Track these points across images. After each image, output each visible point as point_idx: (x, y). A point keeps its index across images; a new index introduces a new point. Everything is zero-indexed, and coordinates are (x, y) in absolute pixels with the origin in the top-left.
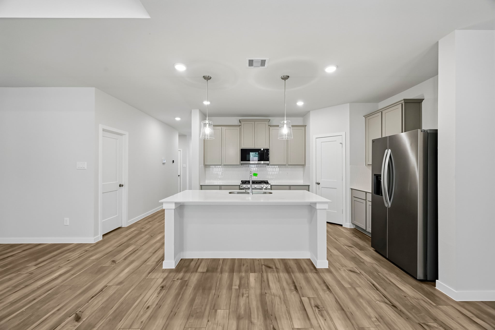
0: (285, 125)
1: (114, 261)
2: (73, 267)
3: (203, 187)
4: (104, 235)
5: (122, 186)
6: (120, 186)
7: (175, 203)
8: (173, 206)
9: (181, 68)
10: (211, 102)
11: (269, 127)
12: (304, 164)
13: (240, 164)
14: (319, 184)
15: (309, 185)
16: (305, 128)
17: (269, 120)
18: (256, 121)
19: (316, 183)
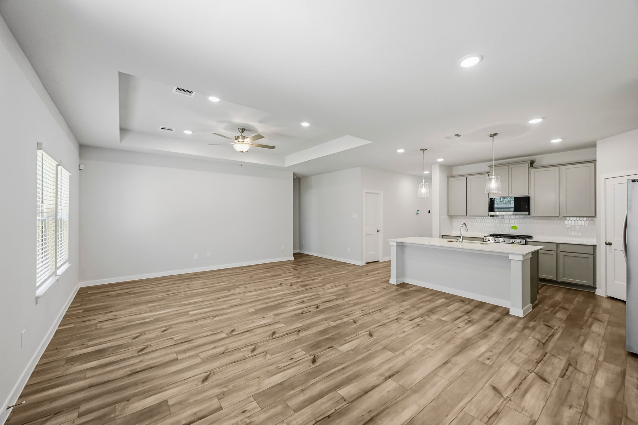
1: (367, 275)
2: (349, 272)
3: (444, 236)
4: (366, 263)
5: (379, 231)
6: (377, 231)
7: (397, 242)
8: (395, 244)
10: (444, 159)
11: (530, 169)
12: (594, 216)
13: (489, 215)
14: (610, 244)
15: (596, 246)
16: (595, 164)
17: (530, 162)
18: (509, 165)
19: (606, 242)
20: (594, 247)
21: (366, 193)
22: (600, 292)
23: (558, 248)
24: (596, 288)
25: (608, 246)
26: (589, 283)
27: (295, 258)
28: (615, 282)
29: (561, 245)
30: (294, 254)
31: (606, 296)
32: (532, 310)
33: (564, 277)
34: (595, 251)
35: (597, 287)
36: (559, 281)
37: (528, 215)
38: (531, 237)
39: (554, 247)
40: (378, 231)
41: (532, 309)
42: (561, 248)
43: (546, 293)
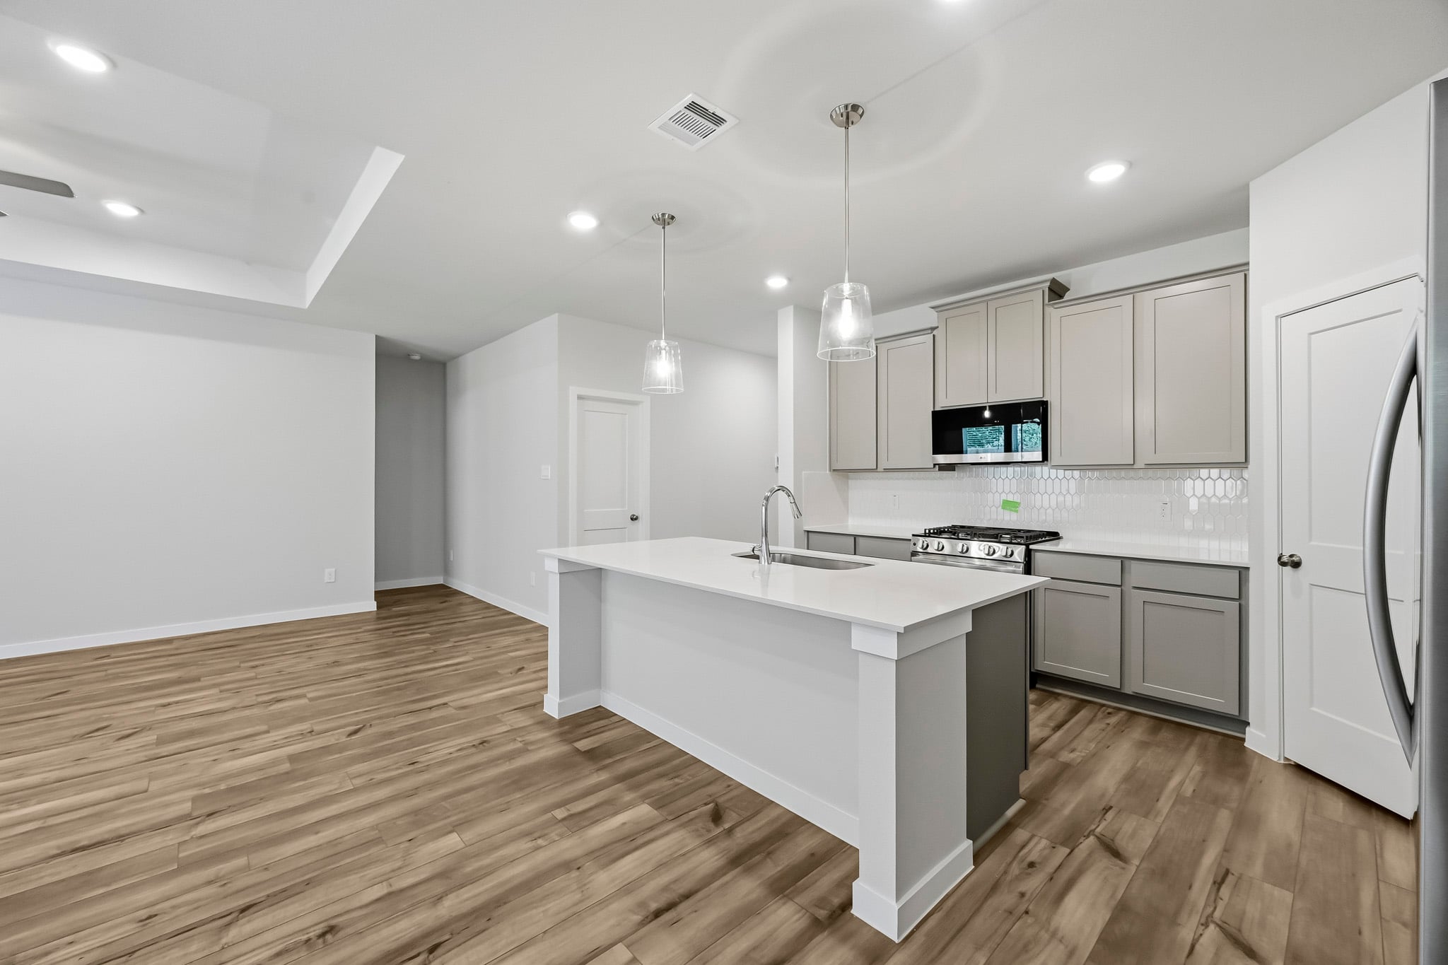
0: (847, 305)
1: (520, 670)
5: (636, 519)
6: (632, 519)
7: (560, 560)
8: (556, 567)
9: (583, 222)
11: (1049, 310)
12: (1244, 461)
13: (935, 465)
14: (1296, 565)
15: (1248, 569)
16: (1245, 275)
17: (1048, 284)
18: (990, 300)
19: (1279, 559)
20: (1243, 572)
21: (580, 397)
22: (1257, 739)
23: (1126, 576)
24: (1248, 724)
25: (1288, 569)
26: (1223, 703)
27: (379, 607)
28: (1314, 709)
29: (1134, 564)
30: (379, 595)
31: (1279, 759)
32: (973, 867)
33: (1144, 682)
34: (1243, 589)
35: (1251, 718)
36: (1128, 690)
37: (1043, 461)
38: (1054, 536)
39: (1111, 572)
40: (634, 518)
41: (975, 863)
42: (1137, 575)
43: (1073, 751)
